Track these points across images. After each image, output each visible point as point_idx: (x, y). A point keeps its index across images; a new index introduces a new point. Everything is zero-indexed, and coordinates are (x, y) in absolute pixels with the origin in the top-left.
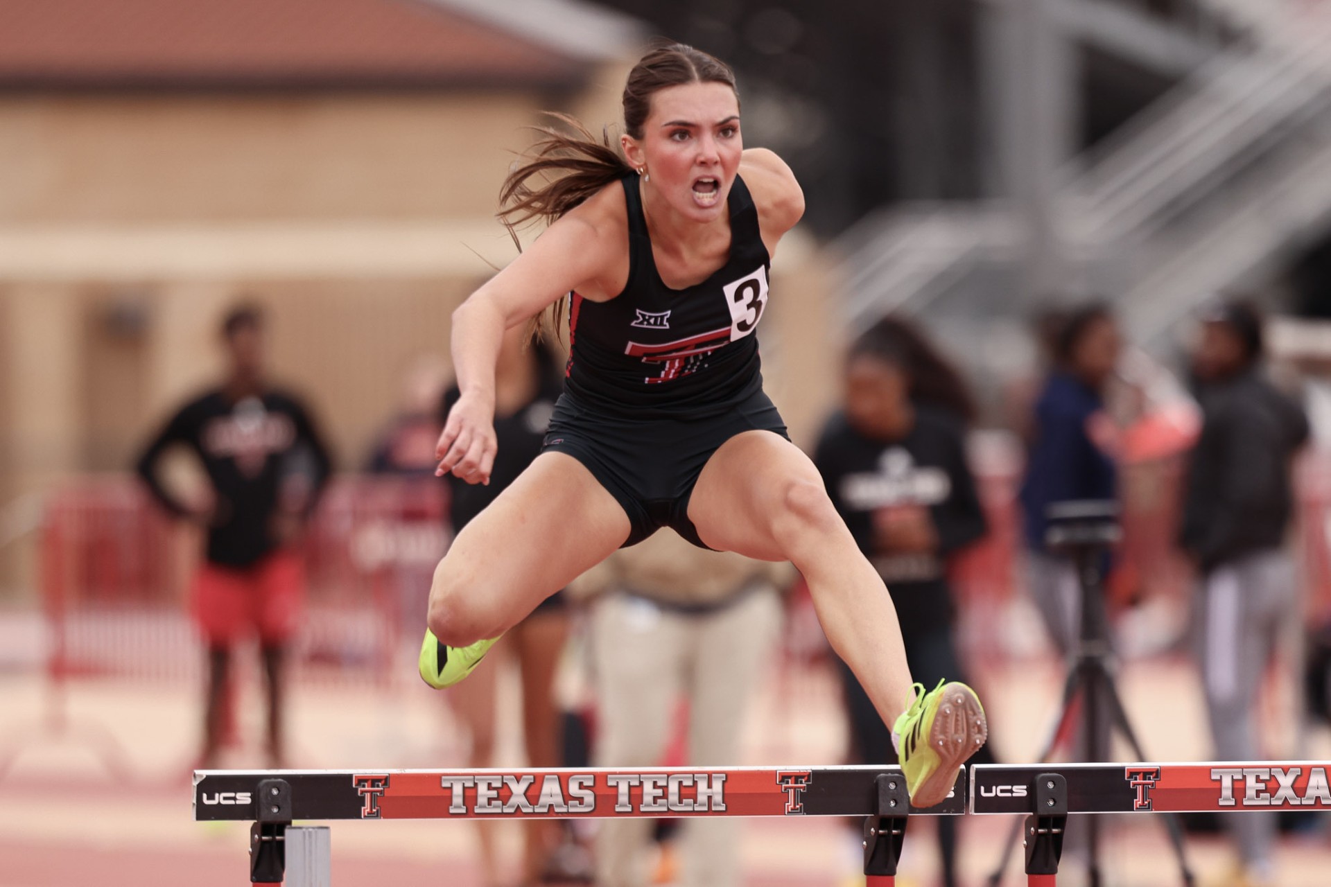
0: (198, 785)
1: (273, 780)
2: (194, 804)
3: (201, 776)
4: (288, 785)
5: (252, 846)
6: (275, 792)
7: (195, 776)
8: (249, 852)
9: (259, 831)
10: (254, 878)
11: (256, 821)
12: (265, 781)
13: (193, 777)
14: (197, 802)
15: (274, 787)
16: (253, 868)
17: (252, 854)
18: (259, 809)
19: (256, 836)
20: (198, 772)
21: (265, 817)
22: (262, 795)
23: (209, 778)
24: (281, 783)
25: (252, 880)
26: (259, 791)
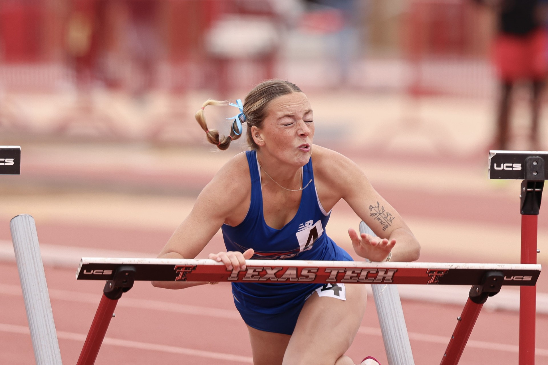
0: (491, 159)
1: (534, 157)
2: (489, 169)
3: (494, 154)
4: (543, 160)
5: (522, 194)
6: (535, 164)
7: (490, 153)
8: (520, 197)
9: (526, 186)
10: (522, 212)
11: (524, 180)
12: (530, 157)
13: (489, 154)
14: (491, 168)
15: (534, 161)
16: (522, 207)
17: (521, 198)
18: (526, 173)
19: (524, 189)
20: (491, 151)
21: (529, 177)
22: (528, 165)
23: (497, 155)
24: (538, 159)
25: (521, 213)
26: (526, 163)
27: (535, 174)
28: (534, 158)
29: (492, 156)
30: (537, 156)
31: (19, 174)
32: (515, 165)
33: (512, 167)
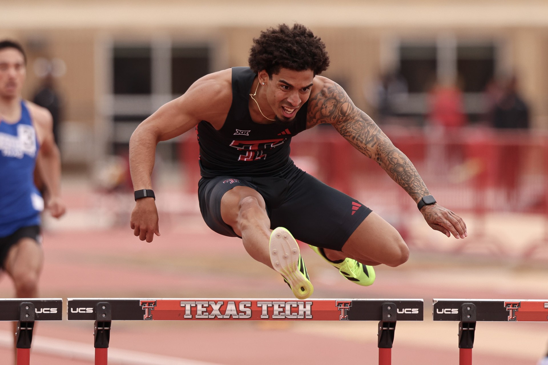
27: (469, 317)
28: (467, 304)
29: (435, 303)
30: (470, 303)
31: (61, 319)
32: (453, 310)
33: (451, 311)
